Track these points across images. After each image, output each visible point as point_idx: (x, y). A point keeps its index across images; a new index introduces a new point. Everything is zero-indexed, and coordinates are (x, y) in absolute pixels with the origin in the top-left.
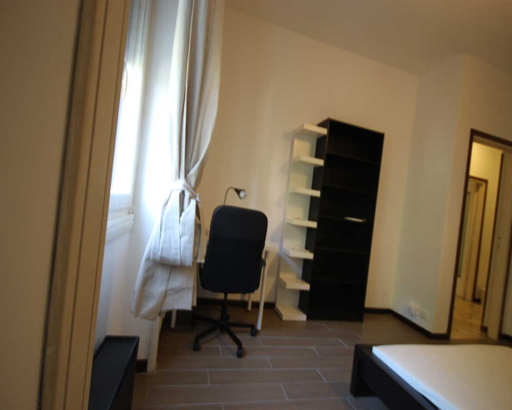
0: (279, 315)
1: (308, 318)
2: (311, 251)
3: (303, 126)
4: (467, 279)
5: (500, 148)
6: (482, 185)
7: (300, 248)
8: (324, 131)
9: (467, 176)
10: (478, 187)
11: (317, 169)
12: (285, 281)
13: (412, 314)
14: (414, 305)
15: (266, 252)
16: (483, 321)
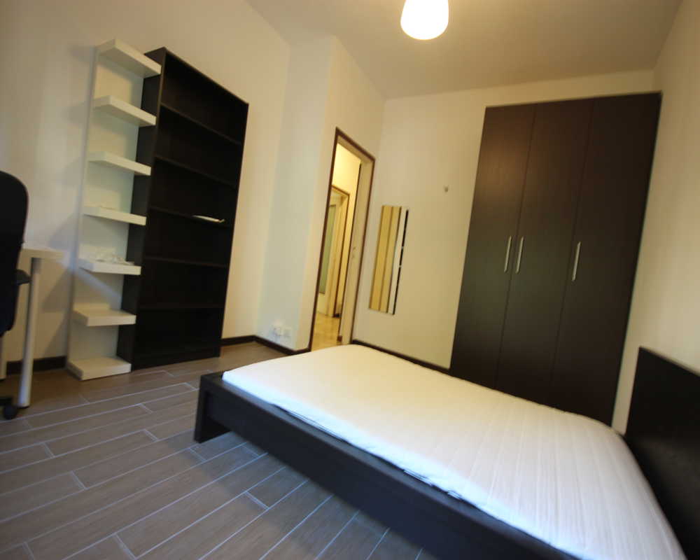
0: (75, 375)
1: (133, 369)
2: (136, 264)
3: (114, 42)
4: (330, 296)
5: (359, 157)
6: (345, 198)
7: (116, 260)
8: (157, 68)
9: (330, 186)
10: (342, 199)
11: (144, 130)
12: (85, 314)
13: (277, 336)
14: (279, 324)
15: (34, 261)
16: (339, 331)
